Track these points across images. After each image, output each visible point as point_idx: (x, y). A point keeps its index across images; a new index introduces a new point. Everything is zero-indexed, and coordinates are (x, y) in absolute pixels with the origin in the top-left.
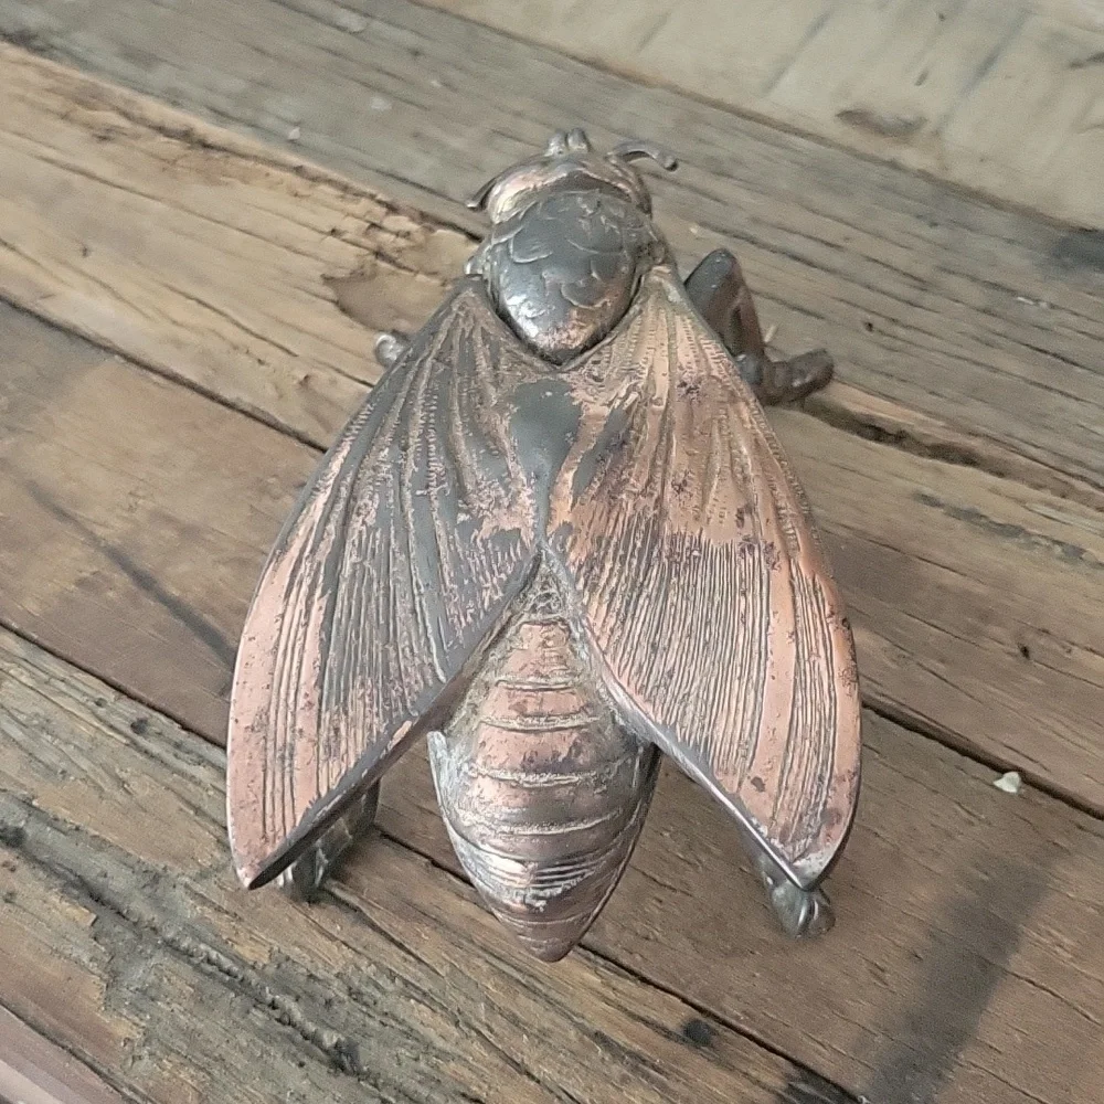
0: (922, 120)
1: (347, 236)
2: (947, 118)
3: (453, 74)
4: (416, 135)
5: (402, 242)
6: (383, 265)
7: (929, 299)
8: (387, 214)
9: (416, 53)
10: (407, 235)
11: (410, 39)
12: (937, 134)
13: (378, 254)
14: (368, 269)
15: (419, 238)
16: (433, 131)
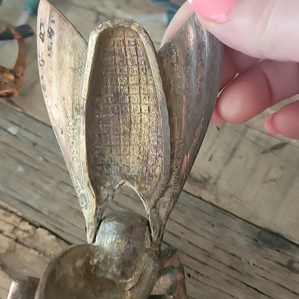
0: (210, 177)
1: (5, 233)
2: (219, 176)
3: (48, 155)
4: (33, 184)
5: (26, 235)
6: (18, 246)
7: (211, 262)
8: (21, 221)
9: (34, 144)
10: (27, 231)
11: (33, 138)
12: (215, 184)
13: (17, 241)
14: (13, 249)
15: (32, 232)
16: (39, 182)
